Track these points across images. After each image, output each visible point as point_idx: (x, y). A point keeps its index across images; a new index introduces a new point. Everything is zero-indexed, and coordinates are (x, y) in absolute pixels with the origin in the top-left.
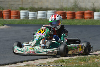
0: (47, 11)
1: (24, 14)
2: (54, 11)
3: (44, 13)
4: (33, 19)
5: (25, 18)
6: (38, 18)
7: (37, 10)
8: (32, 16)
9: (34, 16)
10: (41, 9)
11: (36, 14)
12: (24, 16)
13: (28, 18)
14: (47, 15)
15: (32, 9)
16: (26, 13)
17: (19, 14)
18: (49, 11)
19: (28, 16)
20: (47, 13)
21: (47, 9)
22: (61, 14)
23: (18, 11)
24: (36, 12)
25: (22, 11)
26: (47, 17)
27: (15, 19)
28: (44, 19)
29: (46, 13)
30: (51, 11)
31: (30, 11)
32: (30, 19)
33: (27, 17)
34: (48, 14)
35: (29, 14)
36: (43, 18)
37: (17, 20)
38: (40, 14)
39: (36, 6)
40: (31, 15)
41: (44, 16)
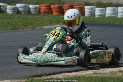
0: (118, 8)
1: (89, 11)
3: (114, 10)
4: (100, 16)
5: (90, 15)
6: (107, 15)
7: (105, 6)
8: (99, 14)
9: (101, 13)
10: (110, 5)
11: (104, 11)
12: (89, 13)
13: (94, 15)
14: (117, 13)
15: (99, 5)
16: (91, 9)
17: (83, 10)
18: (119, 8)
19: (95, 13)
20: (118, 10)
21: (118, 5)
23: (81, 6)
24: (104, 9)
25: (86, 7)
26: (117, 15)
28: (113, 17)
29: (116, 10)
31: (97, 7)
32: (96, 16)
33: (92, 14)
34: (119, 11)
35: (95, 10)
36: (113, 15)
38: (109, 11)
39: (104, 1)
40: (98, 12)
41: (113, 14)
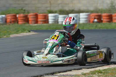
0: (79, 14)
1: (53, 18)
2: (87, 14)
3: (76, 17)
5: (53, 23)
7: (67, 13)
10: (72, 12)
12: (53, 21)
13: (58, 22)
14: (79, 18)
15: (62, 12)
16: (55, 16)
17: (47, 18)
18: (81, 14)
19: (58, 20)
20: (79, 16)
21: (80, 12)
22: (96, 17)
23: (45, 14)
24: (67, 16)
25: (50, 15)
26: (79, 21)
27: (43, 23)
29: (78, 16)
30: (84, 14)
31: (60, 14)
32: (60, 23)
33: (56, 21)
34: (81, 17)
35: (58, 17)
37: (45, 24)
39: (67, 9)
